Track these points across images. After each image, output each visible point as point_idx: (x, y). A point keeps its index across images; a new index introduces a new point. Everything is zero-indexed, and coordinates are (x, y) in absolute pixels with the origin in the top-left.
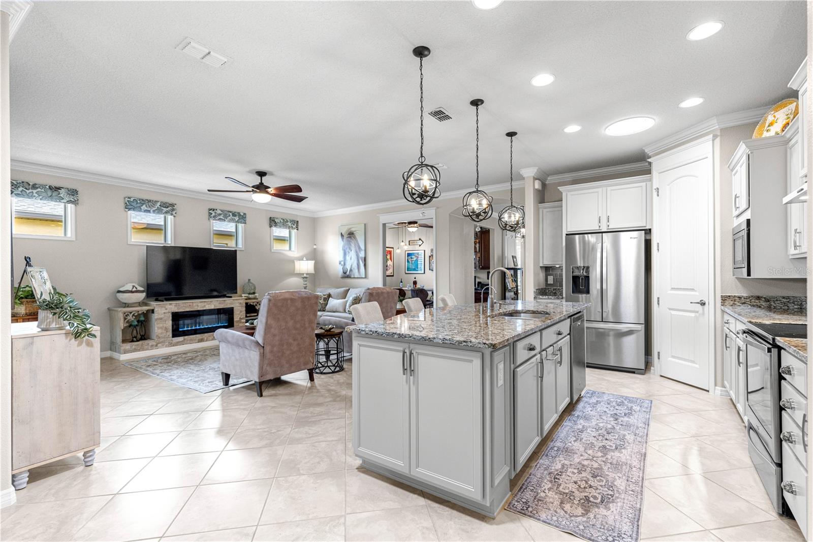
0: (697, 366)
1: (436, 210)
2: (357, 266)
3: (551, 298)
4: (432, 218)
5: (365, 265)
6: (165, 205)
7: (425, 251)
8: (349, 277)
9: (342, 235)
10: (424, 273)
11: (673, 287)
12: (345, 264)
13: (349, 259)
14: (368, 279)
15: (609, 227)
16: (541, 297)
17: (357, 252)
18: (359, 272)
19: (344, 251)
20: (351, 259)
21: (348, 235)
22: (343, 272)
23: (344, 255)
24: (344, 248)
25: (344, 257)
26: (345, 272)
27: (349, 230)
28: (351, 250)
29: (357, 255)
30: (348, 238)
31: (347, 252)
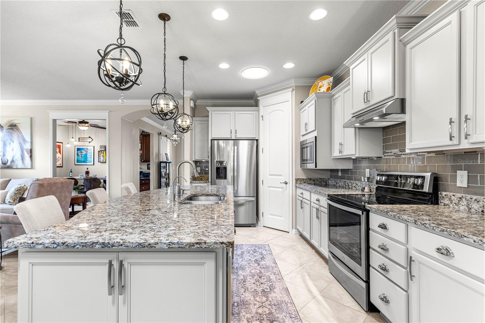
0: (283, 219)
1: (109, 113)
2: (20, 157)
3: (201, 183)
4: (106, 120)
5: (31, 156)
7: (94, 147)
8: (9, 167)
10: (94, 165)
11: (271, 174)
12: (4, 155)
13: (11, 150)
14: (35, 169)
15: (237, 137)
16: (195, 182)
17: (20, 144)
18: (24, 163)
19: (3, 142)
20: (13, 150)
21: (8, 126)
22: (3, 163)
23: (3, 146)
24: (3, 139)
25: (4, 148)
26: (4, 163)
27: (10, 122)
28: (13, 142)
29: (21, 147)
30: (8, 129)
31: (8, 144)
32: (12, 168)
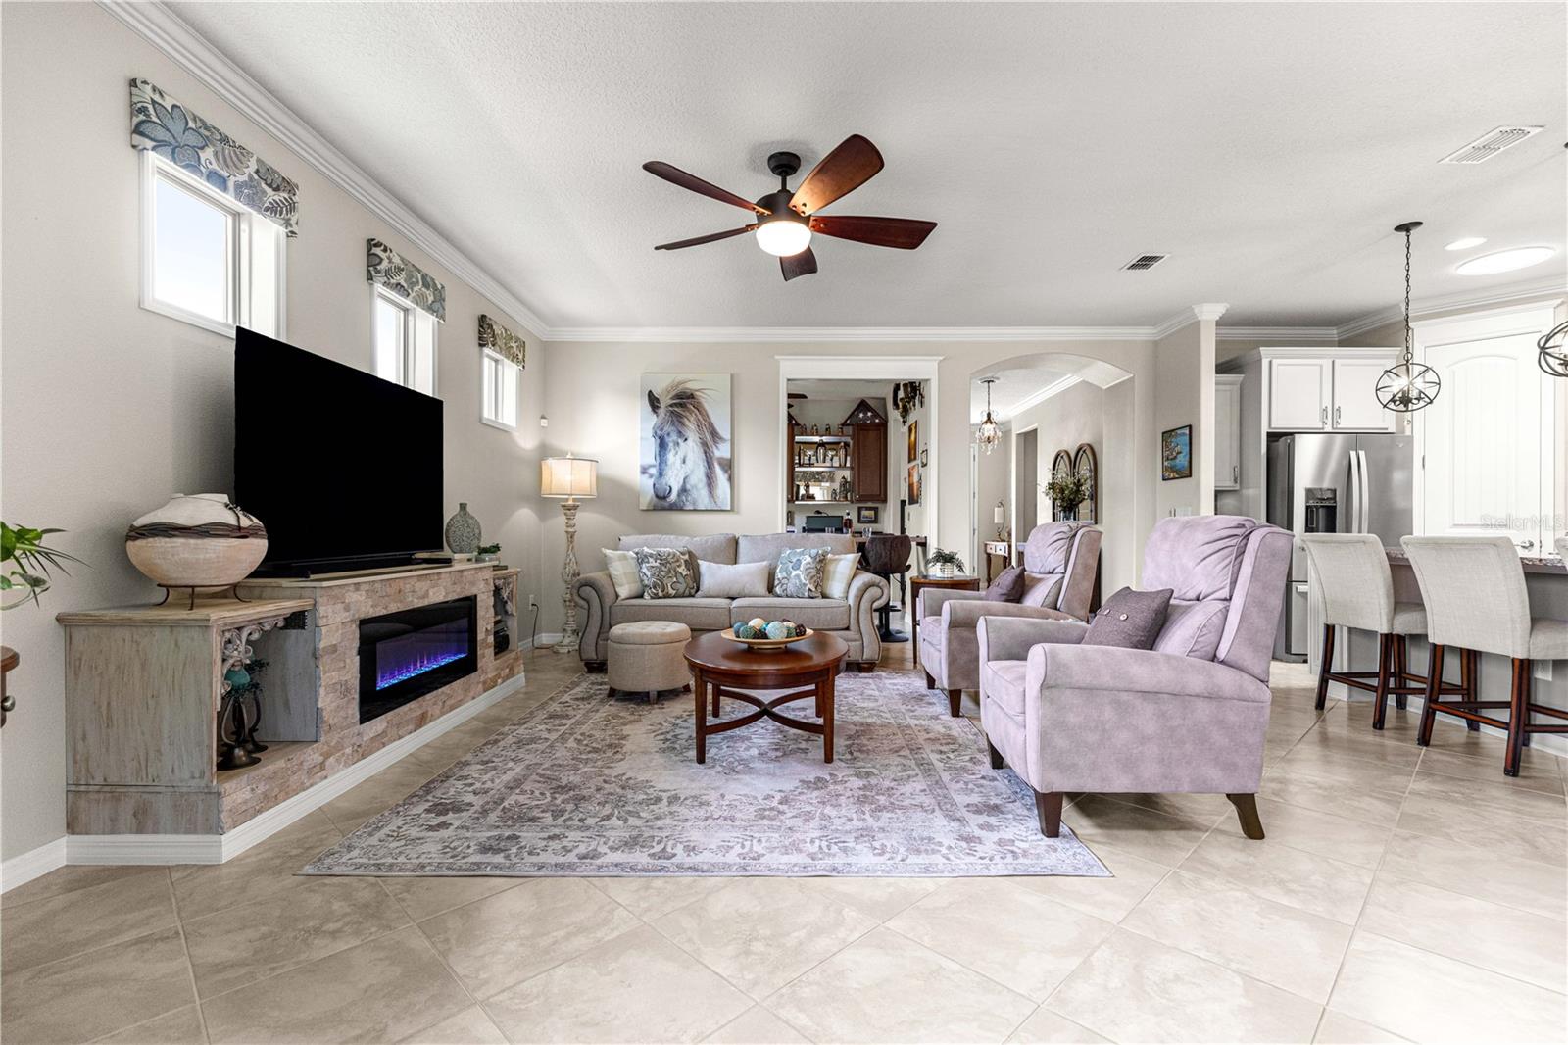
1: (939, 362)
2: (704, 479)
5: (731, 479)
6: (269, 177)
8: (675, 507)
9: (654, 402)
11: (1457, 524)
12: (661, 475)
13: (679, 461)
14: (738, 513)
17: (704, 444)
18: (713, 497)
19: (658, 441)
20: (684, 462)
21: (672, 399)
22: (657, 496)
23: (657, 450)
24: (659, 433)
25: (660, 455)
26: (662, 495)
27: (677, 386)
28: (686, 440)
29: (705, 453)
30: (671, 406)
31: (671, 445)
32: (681, 509)
